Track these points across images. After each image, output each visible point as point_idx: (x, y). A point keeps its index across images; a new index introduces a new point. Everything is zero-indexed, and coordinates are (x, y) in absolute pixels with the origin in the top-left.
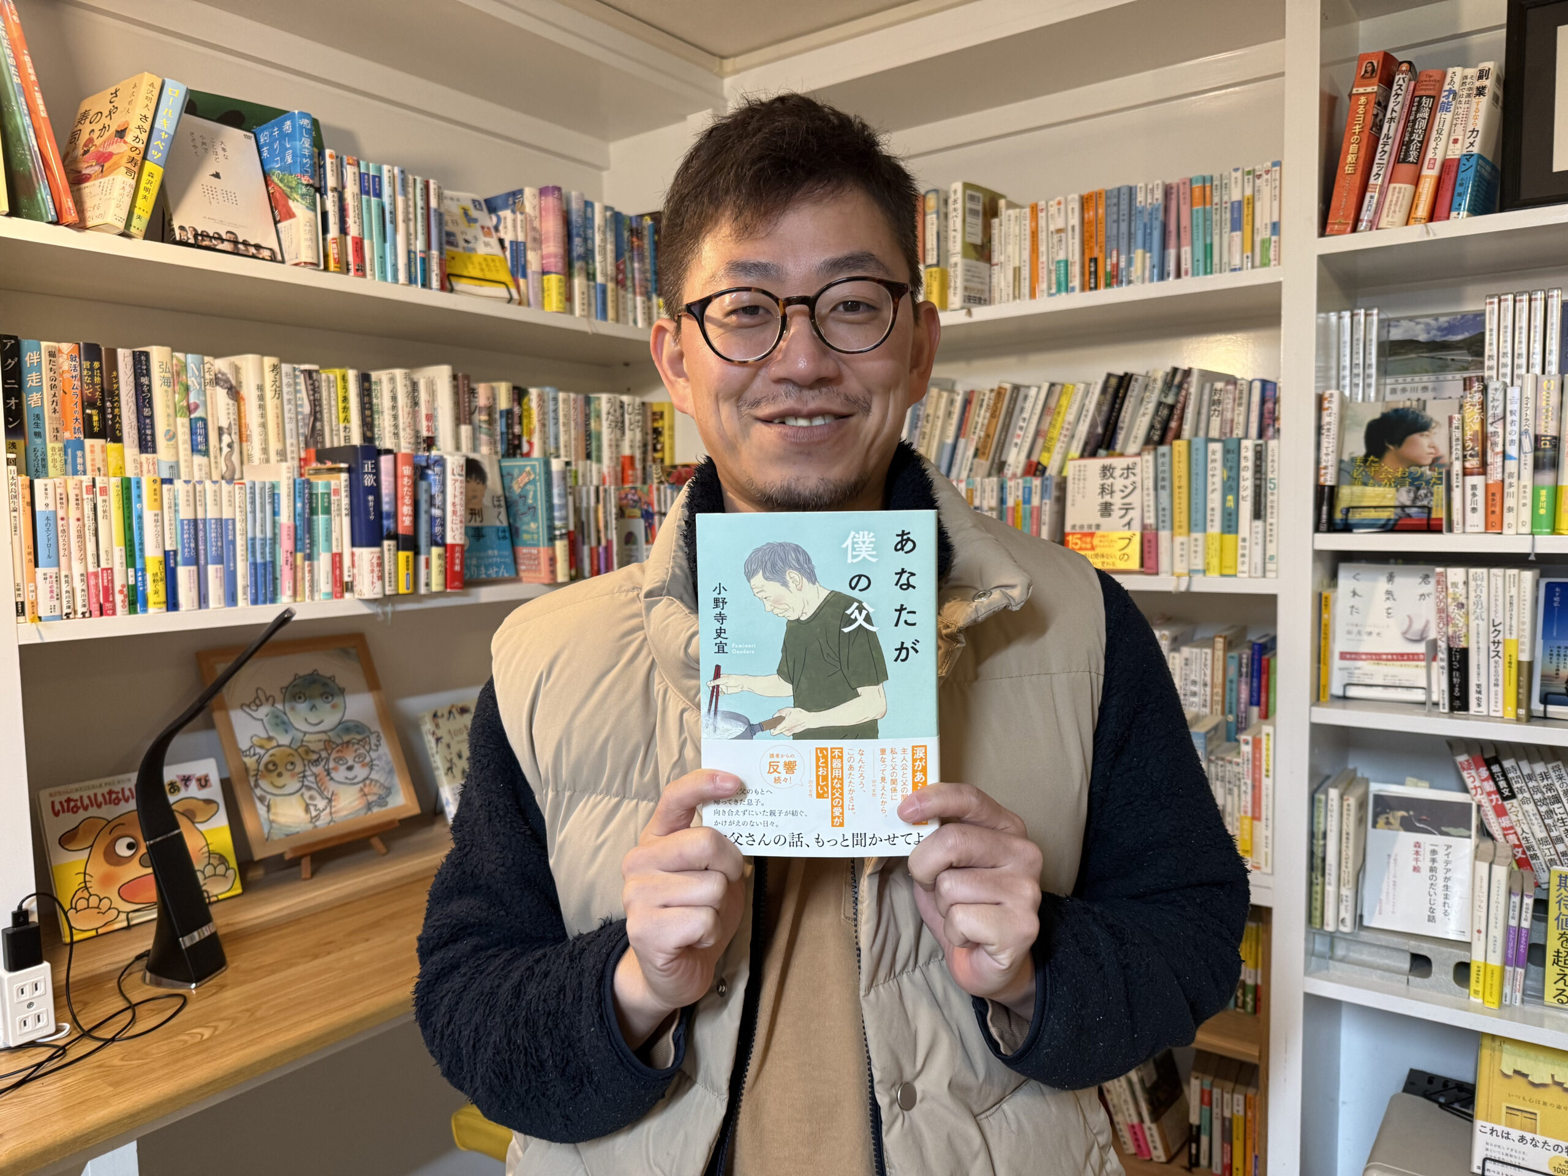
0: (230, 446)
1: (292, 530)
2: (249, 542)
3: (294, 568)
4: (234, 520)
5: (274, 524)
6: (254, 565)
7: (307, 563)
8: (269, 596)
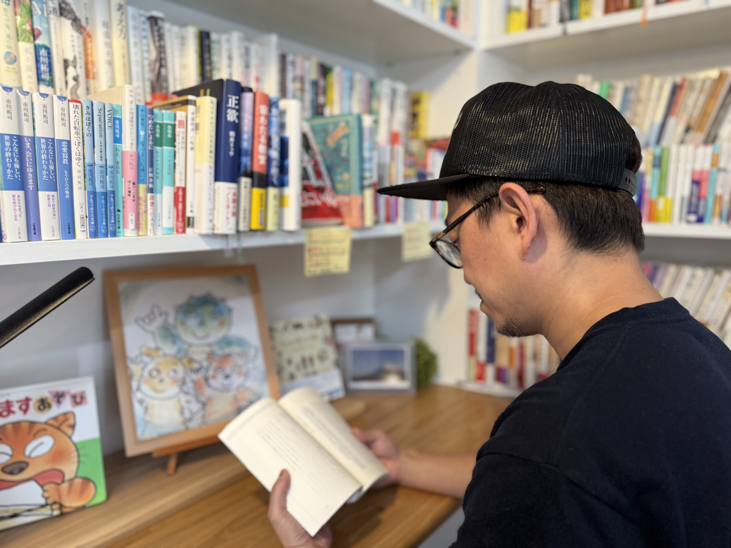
0: (76, 79)
1: (134, 158)
2: (88, 168)
3: (137, 199)
4: (69, 142)
5: (115, 150)
6: (94, 193)
7: (149, 195)
8: (110, 228)
